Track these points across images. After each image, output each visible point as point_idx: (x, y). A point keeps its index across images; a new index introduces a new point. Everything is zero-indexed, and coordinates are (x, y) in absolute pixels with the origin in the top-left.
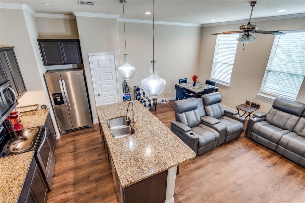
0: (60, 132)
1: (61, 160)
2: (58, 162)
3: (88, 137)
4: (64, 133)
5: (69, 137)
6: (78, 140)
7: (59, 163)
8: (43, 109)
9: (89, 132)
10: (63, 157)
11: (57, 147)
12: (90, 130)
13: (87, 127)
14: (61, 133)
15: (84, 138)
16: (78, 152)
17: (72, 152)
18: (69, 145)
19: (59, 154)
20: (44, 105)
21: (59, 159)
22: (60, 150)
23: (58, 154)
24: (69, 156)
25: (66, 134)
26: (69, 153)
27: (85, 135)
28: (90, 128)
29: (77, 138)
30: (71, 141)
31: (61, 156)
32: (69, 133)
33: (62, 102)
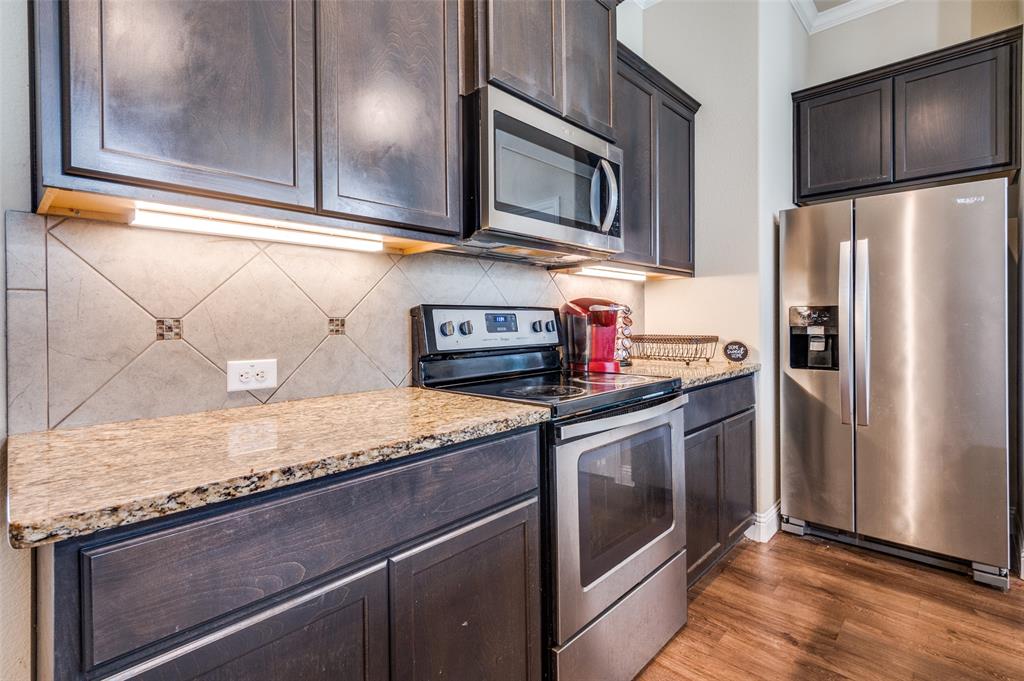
0: (780, 517)
1: (717, 639)
2: (696, 635)
3: (952, 632)
4: (801, 531)
5: (817, 561)
6: (866, 606)
7: (696, 645)
8: (729, 356)
9: (971, 608)
10: (734, 629)
11: (733, 570)
12: (984, 598)
13: (959, 569)
14: (785, 527)
15: (916, 615)
16: (840, 671)
17: (795, 643)
18: (800, 595)
19: (725, 604)
20: (741, 345)
21: (707, 627)
22: (738, 590)
23: (719, 599)
24: (771, 651)
25: (810, 542)
26: (775, 634)
27: (925, 603)
28: (978, 588)
29: (863, 590)
30: (818, 583)
31: (727, 620)
32: (825, 544)
33: (830, 360)
